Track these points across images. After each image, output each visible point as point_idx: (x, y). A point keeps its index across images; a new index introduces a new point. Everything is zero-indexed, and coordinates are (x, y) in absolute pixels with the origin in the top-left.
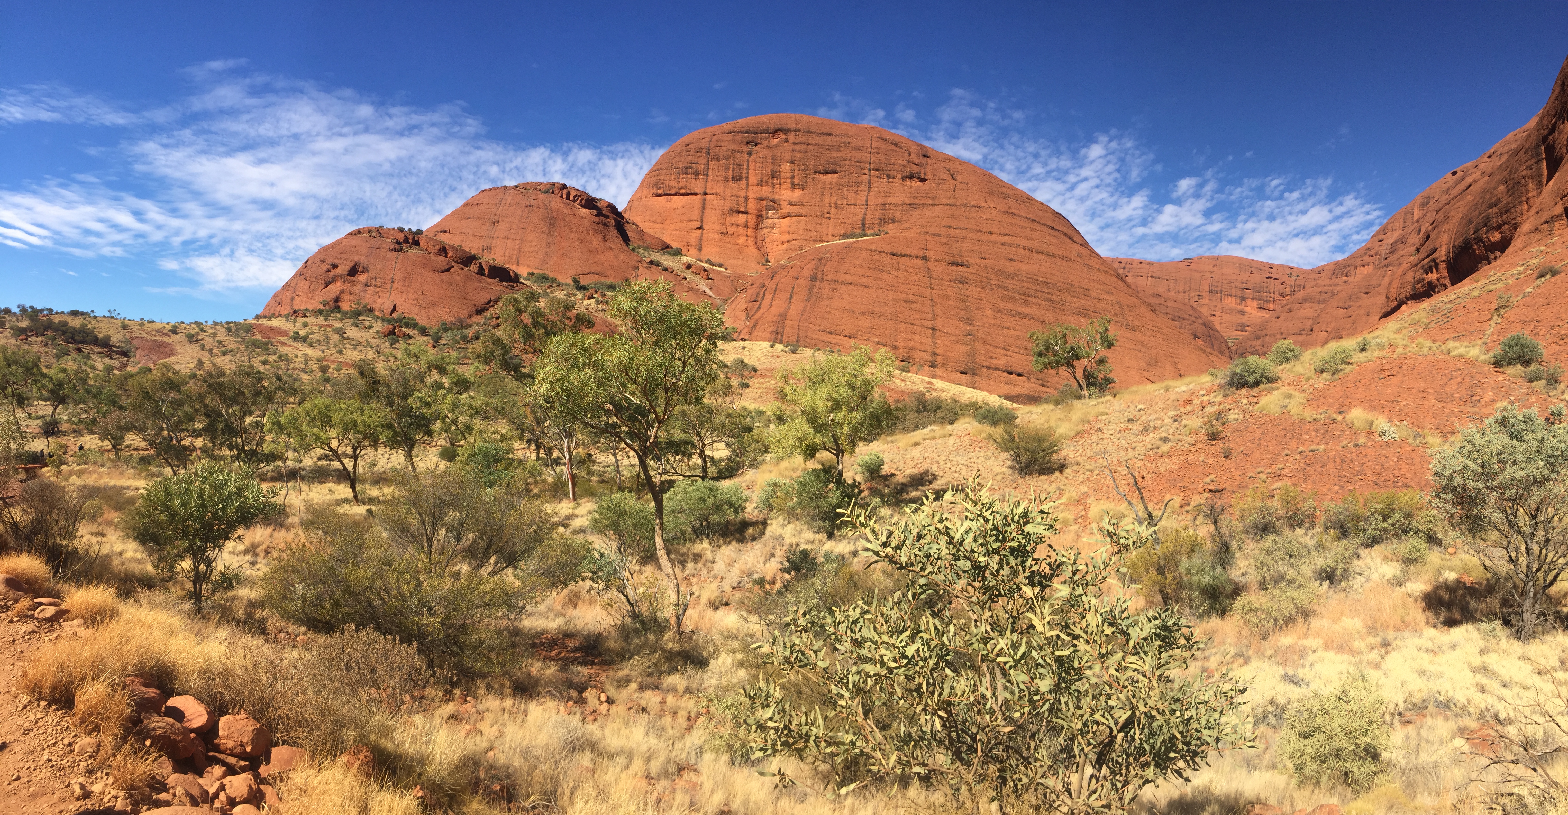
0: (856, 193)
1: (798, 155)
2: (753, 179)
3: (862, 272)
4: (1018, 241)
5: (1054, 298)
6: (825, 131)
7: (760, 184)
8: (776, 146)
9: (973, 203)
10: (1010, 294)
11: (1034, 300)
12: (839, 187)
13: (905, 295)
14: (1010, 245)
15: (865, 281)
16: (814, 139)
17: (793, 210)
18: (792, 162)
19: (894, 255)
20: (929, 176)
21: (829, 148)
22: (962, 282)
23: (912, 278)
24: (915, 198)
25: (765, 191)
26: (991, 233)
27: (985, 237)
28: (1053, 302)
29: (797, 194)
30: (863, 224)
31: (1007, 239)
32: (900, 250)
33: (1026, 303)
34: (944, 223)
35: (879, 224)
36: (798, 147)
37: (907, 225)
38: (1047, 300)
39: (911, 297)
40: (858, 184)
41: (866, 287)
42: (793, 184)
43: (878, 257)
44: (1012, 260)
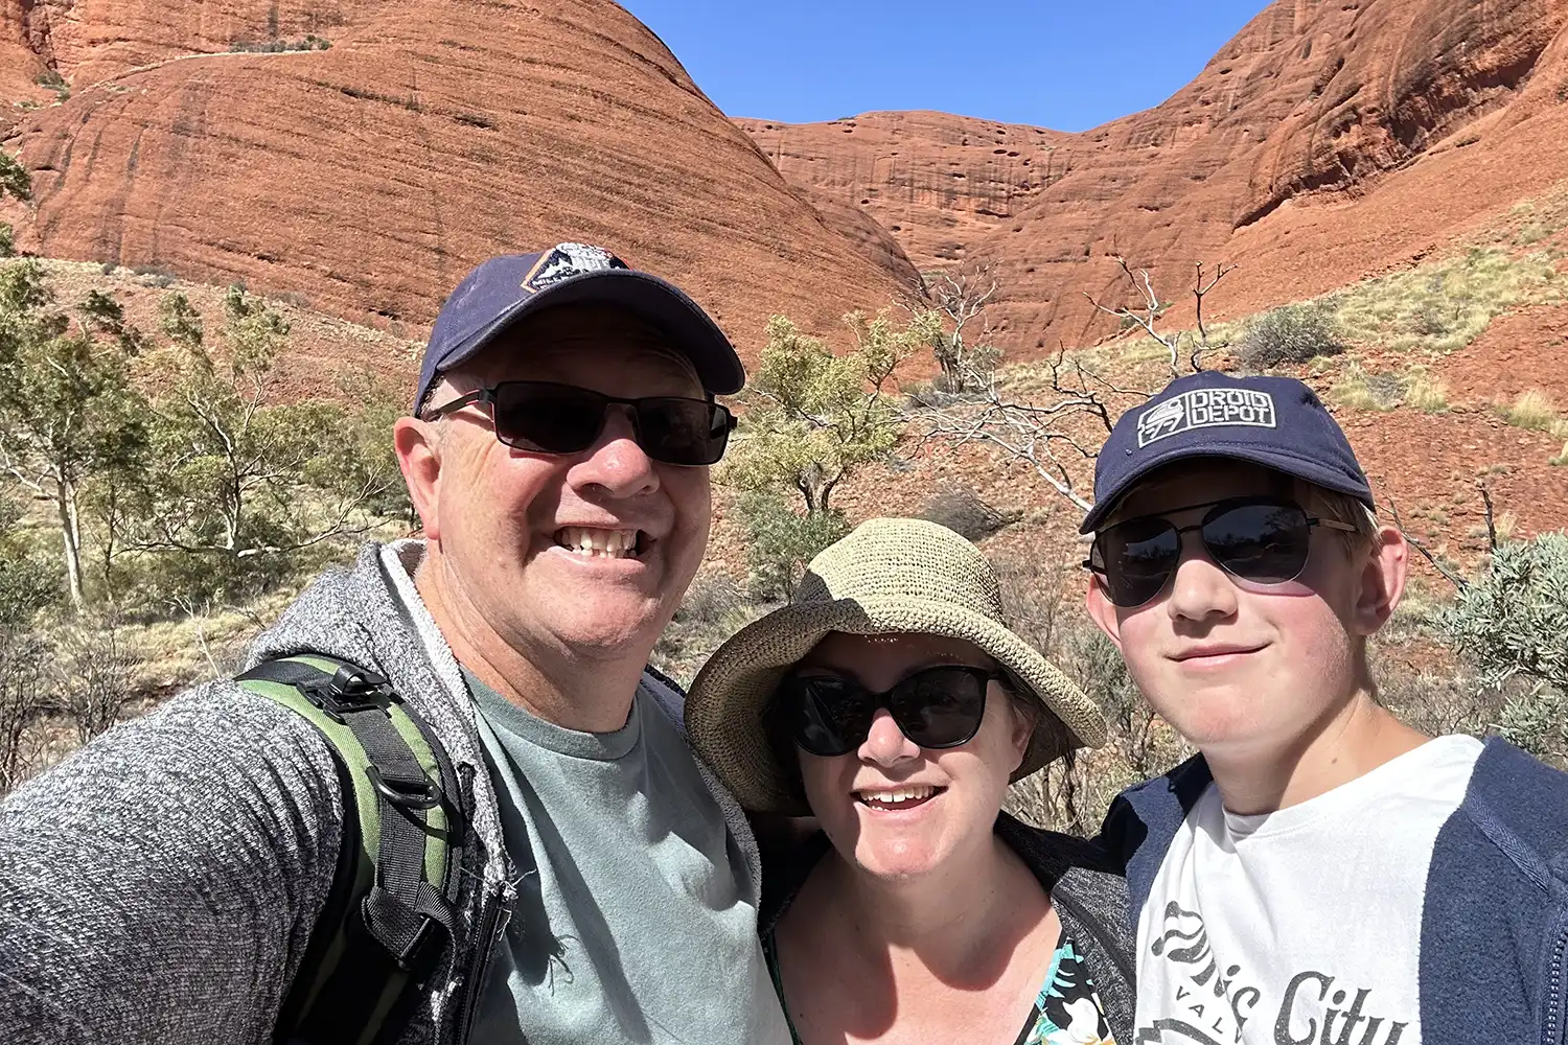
3: (285, 123)
4: (582, 79)
5: (650, 195)
10: (576, 185)
11: (616, 198)
13: (379, 180)
14: (570, 88)
15: (289, 142)
19: (351, 94)
22: (484, 159)
23: (390, 146)
26: (531, 61)
27: (520, 69)
28: (648, 203)
30: (273, 22)
31: (560, 75)
32: (362, 85)
33: (603, 205)
34: (440, 36)
35: (306, 25)
37: (368, 32)
38: (638, 199)
39: (391, 184)
41: (297, 155)
43: (315, 96)
44: (572, 117)
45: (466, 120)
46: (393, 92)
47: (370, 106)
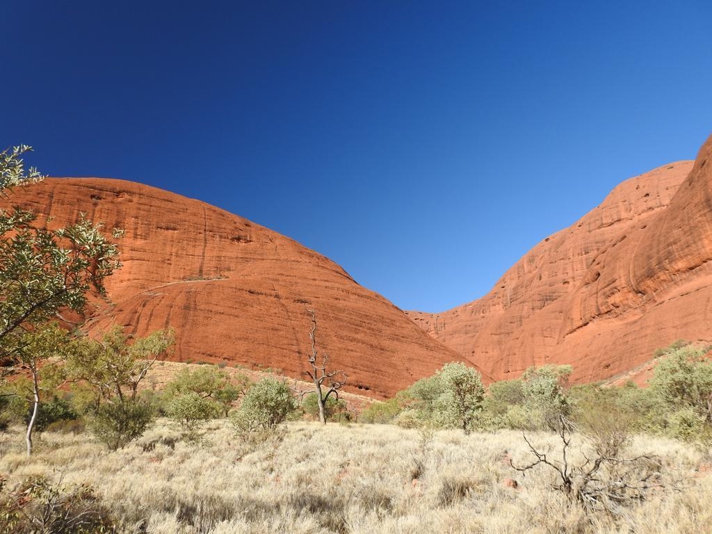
0: (194, 246)
1: (142, 212)
4: (336, 285)
5: (373, 326)
6: (166, 198)
8: (120, 203)
9: (293, 259)
10: (345, 324)
11: (361, 328)
12: (179, 240)
14: (332, 288)
16: (158, 203)
17: (135, 254)
18: (136, 217)
20: (254, 239)
21: (170, 211)
24: (247, 253)
26: (315, 280)
27: (311, 282)
28: (373, 330)
29: (139, 243)
30: (201, 271)
33: (357, 331)
35: (215, 272)
36: (142, 207)
38: (369, 329)
40: (195, 240)
42: (136, 235)
44: (336, 299)
45: (298, 301)
46: (268, 292)
47: (260, 296)
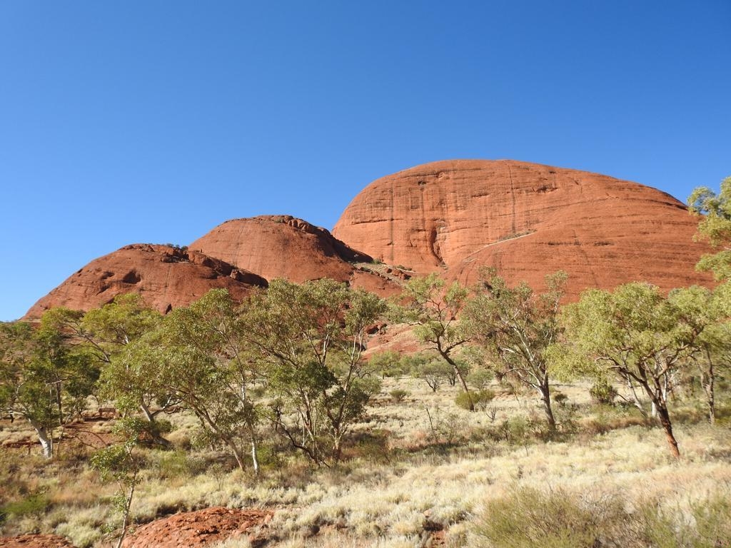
0: (505, 206)
1: (457, 186)
2: (427, 207)
3: (530, 260)
4: (645, 218)
6: (475, 167)
7: (432, 209)
8: (441, 182)
9: (598, 198)
12: (492, 204)
15: (534, 266)
16: (468, 174)
17: (459, 224)
18: (454, 192)
19: (552, 244)
20: (559, 185)
21: (480, 179)
22: (611, 257)
23: (571, 260)
24: (552, 202)
25: (437, 214)
26: (621, 216)
27: (617, 220)
29: (461, 213)
30: (514, 228)
31: (635, 218)
32: (556, 240)
34: (580, 216)
35: (527, 226)
36: (457, 181)
37: (550, 223)
40: (505, 200)
41: (537, 270)
42: (457, 207)
43: (539, 247)
45: (599, 244)
46: (568, 240)
47: (560, 247)
